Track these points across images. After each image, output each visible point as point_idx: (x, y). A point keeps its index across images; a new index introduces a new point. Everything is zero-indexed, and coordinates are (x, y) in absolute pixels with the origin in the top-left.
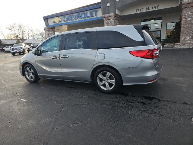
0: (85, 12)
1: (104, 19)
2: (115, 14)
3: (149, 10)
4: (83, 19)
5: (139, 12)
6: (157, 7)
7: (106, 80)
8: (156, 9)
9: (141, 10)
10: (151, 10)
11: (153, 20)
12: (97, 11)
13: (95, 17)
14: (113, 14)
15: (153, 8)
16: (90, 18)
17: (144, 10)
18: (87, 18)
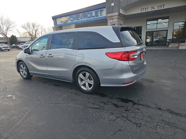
0: (91, 12)
1: (108, 19)
2: (119, 14)
3: (154, 10)
4: (88, 19)
5: (144, 11)
6: (162, 6)
7: (86, 80)
8: (162, 8)
9: (147, 10)
10: (156, 9)
11: (161, 20)
12: (102, 11)
13: (100, 16)
14: (117, 14)
15: (159, 7)
16: (96, 17)
17: (150, 10)
18: (92, 18)
